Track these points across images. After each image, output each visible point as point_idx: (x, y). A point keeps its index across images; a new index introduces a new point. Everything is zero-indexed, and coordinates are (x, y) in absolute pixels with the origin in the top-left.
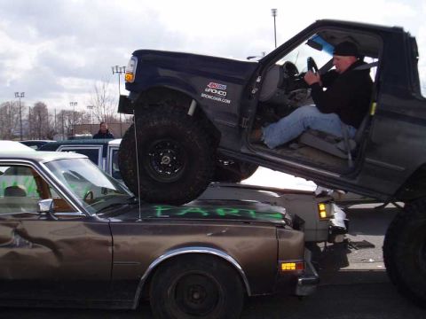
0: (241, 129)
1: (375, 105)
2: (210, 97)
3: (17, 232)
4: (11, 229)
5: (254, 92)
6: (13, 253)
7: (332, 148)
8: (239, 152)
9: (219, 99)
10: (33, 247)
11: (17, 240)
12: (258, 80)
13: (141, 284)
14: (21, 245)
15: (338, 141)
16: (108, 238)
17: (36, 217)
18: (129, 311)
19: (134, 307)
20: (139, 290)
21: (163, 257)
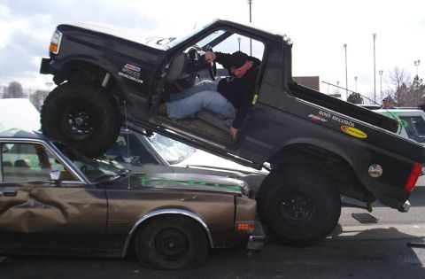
0: (150, 104)
1: (256, 96)
2: (126, 76)
3: (32, 196)
4: (27, 194)
5: (163, 76)
6: (29, 212)
7: (220, 124)
8: (148, 122)
9: (134, 79)
10: (45, 208)
11: (32, 202)
12: (167, 67)
13: (129, 237)
14: (35, 206)
15: (225, 119)
16: (104, 201)
17: (47, 184)
18: (119, 259)
19: (123, 255)
20: (127, 242)
21: (146, 217)
